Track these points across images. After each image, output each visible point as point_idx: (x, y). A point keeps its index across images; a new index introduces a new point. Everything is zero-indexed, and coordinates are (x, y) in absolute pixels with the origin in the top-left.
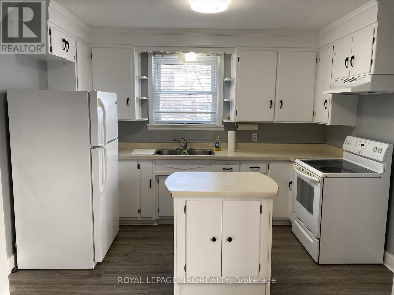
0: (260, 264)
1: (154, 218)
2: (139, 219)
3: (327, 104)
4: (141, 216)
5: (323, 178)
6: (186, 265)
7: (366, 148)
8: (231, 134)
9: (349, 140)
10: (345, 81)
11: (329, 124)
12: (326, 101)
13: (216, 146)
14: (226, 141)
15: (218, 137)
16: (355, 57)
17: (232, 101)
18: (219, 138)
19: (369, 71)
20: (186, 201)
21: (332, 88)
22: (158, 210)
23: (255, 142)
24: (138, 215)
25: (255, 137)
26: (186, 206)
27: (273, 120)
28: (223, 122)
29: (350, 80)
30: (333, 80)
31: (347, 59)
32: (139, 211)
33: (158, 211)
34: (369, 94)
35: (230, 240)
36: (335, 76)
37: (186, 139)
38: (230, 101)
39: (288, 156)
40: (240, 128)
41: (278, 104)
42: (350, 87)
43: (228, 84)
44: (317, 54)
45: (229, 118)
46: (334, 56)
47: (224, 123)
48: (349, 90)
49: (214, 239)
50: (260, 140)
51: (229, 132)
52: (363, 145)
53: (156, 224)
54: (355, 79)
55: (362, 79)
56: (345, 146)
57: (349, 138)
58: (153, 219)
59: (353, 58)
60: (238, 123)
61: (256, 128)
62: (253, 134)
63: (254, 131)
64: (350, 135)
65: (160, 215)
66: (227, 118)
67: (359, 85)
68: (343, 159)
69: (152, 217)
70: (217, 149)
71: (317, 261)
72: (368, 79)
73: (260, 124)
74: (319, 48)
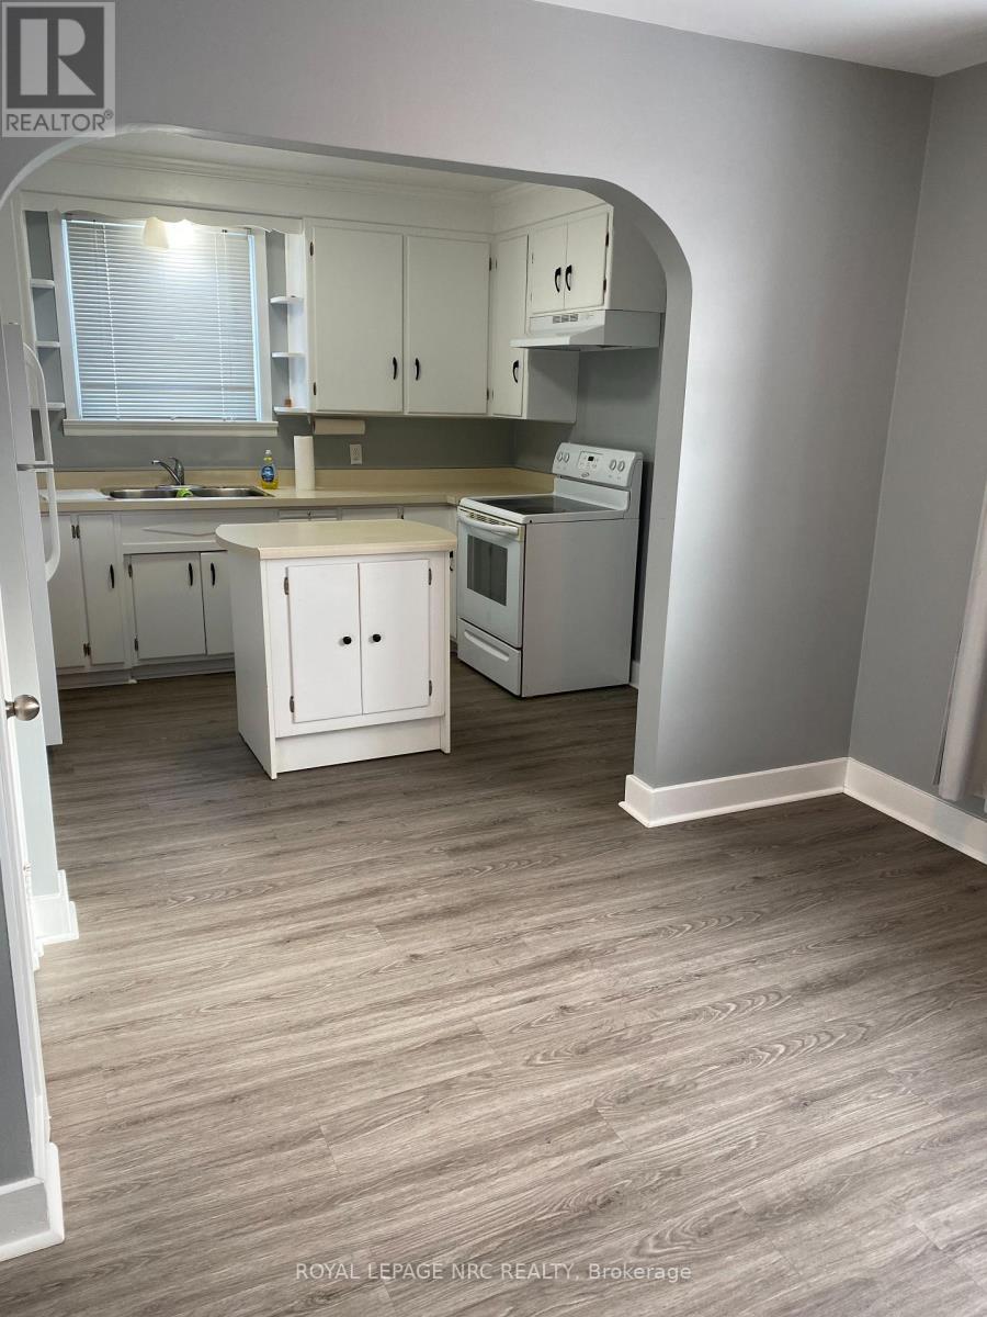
0: (430, 682)
1: (128, 665)
2: (88, 669)
3: (520, 370)
4: (94, 662)
5: (525, 525)
6: (292, 698)
7: (598, 464)
8: (302, 445)
9: (565, 451)
10: (556, 319)
11: (525, 417)
12: (516, 365)
13: (263, 477)
14: (290, 465)
15: (268, 452)
16: (574, 270)
17: (293, 359)
18: (270, 456)
19: (601, 302)
20: (287, 569)
21: (529, 333)
22: (136, 642)
23: (356, 467)
24: (84, 661)
25: (356, 452)
26: (286, 579)
27: (400, 409)
28: (274, 413)
29: (565, 319)
30: (528, 316)
31: (558, 272)
32: (87, 650)
33: (137, 647)
34: (600, 349)
35: (377, 638)
36: (534, 307)
37: (181, 460)
38: (287, 359)
39: (443, 493)
40: (322, 428)
41: (410, 370)
42: (567, 334)
43: (280, 312)
44: (492, 248)
45: (288, 403)
46: (530, 261)
47: (277, 416)
48: (565, 341)
49: (347, 641)
50: (370, 461)
51: (297, 439)
52: (591, 459)
53: (134, 681)
54: (574, 318)
55: (588, 317)
56: (558, 467)
57: (564, 448)
58: (126, 667)
59: (569, 270)
60: (314, 417)
61: (359, 429)
62: (353, 447)
63: (354, 439)
64: (567, 442)
65: (142, 657)
66: (282, 402)
67: (583, 331)
68: (554, 494)
69: (123, 663)
70: (268, 484)
71: (516, 693)
72: (599, 320)
73: (371, 421)
74: (494, 235)
